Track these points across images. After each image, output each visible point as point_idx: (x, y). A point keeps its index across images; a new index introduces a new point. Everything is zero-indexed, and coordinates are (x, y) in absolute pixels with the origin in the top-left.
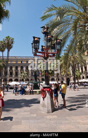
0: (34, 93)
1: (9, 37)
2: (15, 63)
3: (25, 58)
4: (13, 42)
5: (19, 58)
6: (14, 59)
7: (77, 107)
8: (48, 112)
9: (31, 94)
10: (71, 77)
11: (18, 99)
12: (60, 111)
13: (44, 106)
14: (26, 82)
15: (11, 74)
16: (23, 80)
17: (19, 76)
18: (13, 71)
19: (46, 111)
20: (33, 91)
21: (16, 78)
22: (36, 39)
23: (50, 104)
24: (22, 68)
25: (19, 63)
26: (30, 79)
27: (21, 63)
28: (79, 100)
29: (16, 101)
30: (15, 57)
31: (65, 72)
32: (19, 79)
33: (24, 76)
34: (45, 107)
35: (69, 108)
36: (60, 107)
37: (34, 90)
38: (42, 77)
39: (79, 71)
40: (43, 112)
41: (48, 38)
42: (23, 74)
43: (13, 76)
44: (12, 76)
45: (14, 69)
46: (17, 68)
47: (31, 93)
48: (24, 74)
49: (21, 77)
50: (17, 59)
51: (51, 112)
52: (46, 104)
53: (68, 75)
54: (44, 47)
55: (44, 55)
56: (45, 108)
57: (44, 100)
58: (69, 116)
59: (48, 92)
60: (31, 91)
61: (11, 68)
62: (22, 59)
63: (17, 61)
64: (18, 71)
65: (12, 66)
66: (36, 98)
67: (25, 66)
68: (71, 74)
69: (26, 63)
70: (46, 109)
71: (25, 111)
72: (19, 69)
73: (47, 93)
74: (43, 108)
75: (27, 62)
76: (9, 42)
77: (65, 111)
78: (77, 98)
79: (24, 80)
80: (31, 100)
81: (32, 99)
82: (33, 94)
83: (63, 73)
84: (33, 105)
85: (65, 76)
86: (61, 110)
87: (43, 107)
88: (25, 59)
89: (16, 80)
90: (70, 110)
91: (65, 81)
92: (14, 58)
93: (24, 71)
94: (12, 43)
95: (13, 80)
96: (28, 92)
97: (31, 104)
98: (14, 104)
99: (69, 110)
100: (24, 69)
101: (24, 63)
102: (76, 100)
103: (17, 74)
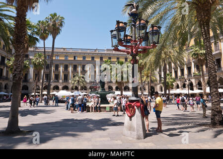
0: (102, 109)
1: (55, 15)
2: (64, 59)
3: (80, 51)
4: (63, 23)
5: (71, 51)
6: (62, 52)
7: (179, 132)
8: (138, 138)
9: (97, 112)
10: (156, 85)
11: (79, 119)
12: (154, 136)
13: (131, 128)
14: (82, 91)
15: (57, 77)
16: (76, 88)
17: (70, 81)
18: (60, 72)
19: (136, 137)
20: (99, 106)
21: (65, 84)
22: (121, 25)
23: (141, 127)
24: (75, 67)
25: (70, 59)
26: (88, 87)
27: (73, 59)
28: (178, 121)
29: (77, 122)
30: (64, 49)
31: (148, 77)
32: (70, 86)
33: (78, 81)
34: (134, 131)
35: (168, 133)
36: (151, 131)
37: (102, 106)
38: (109, 84)
39: (171, 76)
40: (131, 139)
41: (142, 25)
42: (77, 79)
43: (61, 81)
44: (58, 81)
45: (61, 69)
46: (66, 67)
47: (97, 109)
48: (79, 78)
49: (74, 83)
50: (67, 53)
51: (143, 138)
52: (136, 126)
53: (152, 81)
54: (129, 37)
55: (132, 51)
56: (133, 133)
57: (131, 120)
58: (171, 144)
59: (138, 108)
60: (96, 106)
61: (57, 67)
62: (76, 53)
63: (66, 56)
64: (69, 72)
65: (58, 65)
66: (108, 118)
67: (80, 65)
68: (156, 81)
69: (82, 59)
70: (135, 133)
71: (101, 137)
72: (70, 69)
73: (137, 110)
74: (129, 132)
75: (84, 58)
76: (55, 24)
77: (163, 137)
78: (173, 119)
79: (79, 88)
80: (100, 120)
81: (102, 119)
82: (100, 111)
83: (145, 78)
84: (107, 127)
85: (147, 83)
86: (156, 136)
87: (130, 130)
88: (80, 53)
89: (66, 88)
90: (170, 136)
91: (147, 91)
92: (62, 50)
93: (78, 72)
94: (61, 25)
95: (60, 87)
96: (92, 108)
97: (103, 126)
98: (76, 126)
99: (168, 135)
100: (79, 69)
101: (79, 59)
102: (173, 121)
103: (66, 78)
